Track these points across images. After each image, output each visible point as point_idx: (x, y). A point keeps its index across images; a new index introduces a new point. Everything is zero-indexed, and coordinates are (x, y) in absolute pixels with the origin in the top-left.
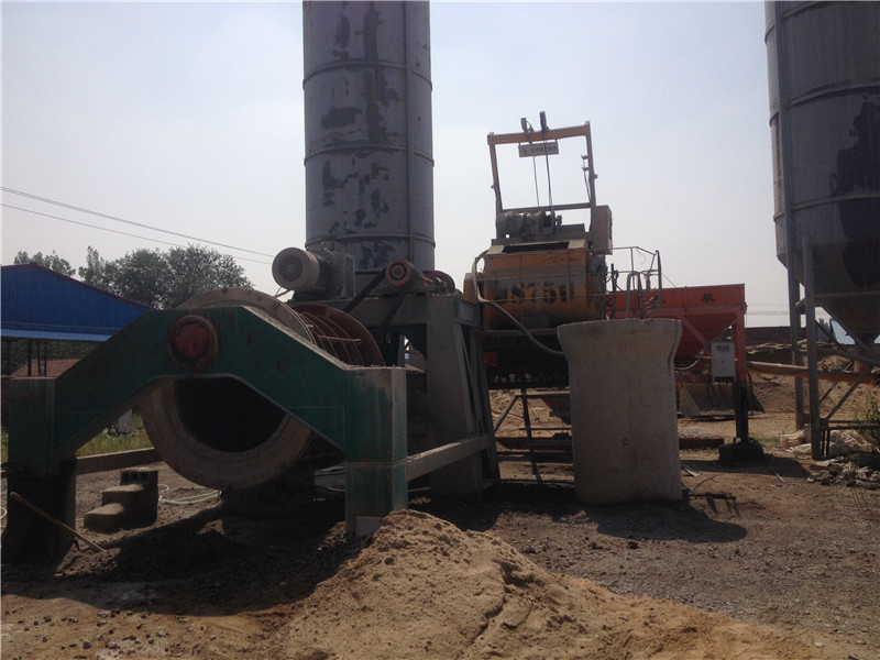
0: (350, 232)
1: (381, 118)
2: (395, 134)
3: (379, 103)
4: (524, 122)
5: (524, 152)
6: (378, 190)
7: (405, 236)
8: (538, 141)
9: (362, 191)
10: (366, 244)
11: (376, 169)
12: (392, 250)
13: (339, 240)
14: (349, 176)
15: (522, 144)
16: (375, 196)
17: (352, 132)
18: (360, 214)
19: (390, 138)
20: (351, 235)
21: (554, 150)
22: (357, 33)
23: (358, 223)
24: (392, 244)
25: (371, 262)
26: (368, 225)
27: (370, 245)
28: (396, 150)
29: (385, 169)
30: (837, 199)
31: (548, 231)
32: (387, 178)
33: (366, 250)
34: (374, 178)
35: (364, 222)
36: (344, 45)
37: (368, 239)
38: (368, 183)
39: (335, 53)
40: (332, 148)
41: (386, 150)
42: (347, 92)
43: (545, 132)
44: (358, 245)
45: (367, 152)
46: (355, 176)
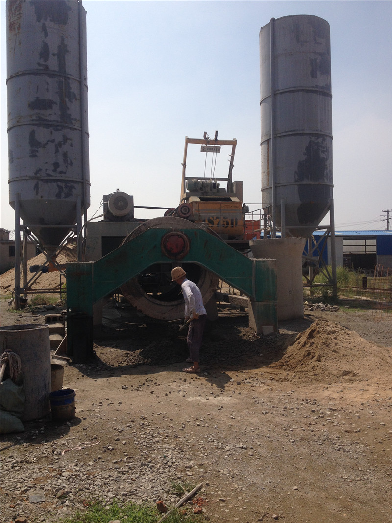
0: (49, 175)
1: (68, 108)
2: (75, 120)
3: (67, 100)
4: (205, 133)
5: (203, 149)
6: (67, 152)
7: (81, 180)
8: (211, 145)
9: (57, 151)
10: (60, 184)
11: (66, 139)
12: (75, 189)
13: (42, 180)
14: (49, 141)
15: (203, 145)
16: (65, 155)
17: (50, 115)
18: (56, 165)
19: (73, 121)
20: (51, 178)
21: (218, 150)
22: (54, 55)
23: (55, 171)
24: (74, 185)
25: (63, 195)
26: (61, 172)
27: (62, 184)
28: (76, 129)
29: (71, 140)
30: (297, 183)
31: (214, 191)
32: (71, 145)
33: (60, 187)
34: (64, 144)
35: (59, 170)
36: (46, 60)
37: (61, 181)
38: (61, 147)
39: (39, 64)
40: (37, 122)
41: (71, 128)
42: (47, 90)
43: (216, 141)
44: (55, 184)
45: (60, 128)
46: (53, 141)
